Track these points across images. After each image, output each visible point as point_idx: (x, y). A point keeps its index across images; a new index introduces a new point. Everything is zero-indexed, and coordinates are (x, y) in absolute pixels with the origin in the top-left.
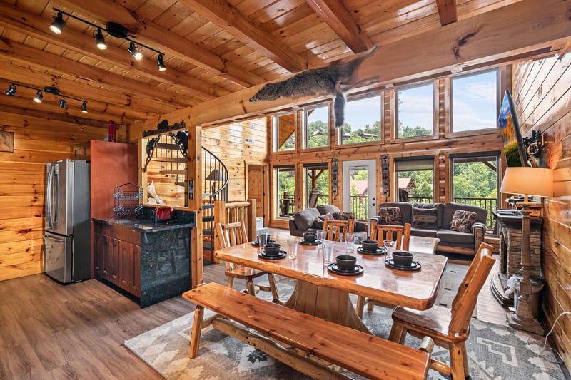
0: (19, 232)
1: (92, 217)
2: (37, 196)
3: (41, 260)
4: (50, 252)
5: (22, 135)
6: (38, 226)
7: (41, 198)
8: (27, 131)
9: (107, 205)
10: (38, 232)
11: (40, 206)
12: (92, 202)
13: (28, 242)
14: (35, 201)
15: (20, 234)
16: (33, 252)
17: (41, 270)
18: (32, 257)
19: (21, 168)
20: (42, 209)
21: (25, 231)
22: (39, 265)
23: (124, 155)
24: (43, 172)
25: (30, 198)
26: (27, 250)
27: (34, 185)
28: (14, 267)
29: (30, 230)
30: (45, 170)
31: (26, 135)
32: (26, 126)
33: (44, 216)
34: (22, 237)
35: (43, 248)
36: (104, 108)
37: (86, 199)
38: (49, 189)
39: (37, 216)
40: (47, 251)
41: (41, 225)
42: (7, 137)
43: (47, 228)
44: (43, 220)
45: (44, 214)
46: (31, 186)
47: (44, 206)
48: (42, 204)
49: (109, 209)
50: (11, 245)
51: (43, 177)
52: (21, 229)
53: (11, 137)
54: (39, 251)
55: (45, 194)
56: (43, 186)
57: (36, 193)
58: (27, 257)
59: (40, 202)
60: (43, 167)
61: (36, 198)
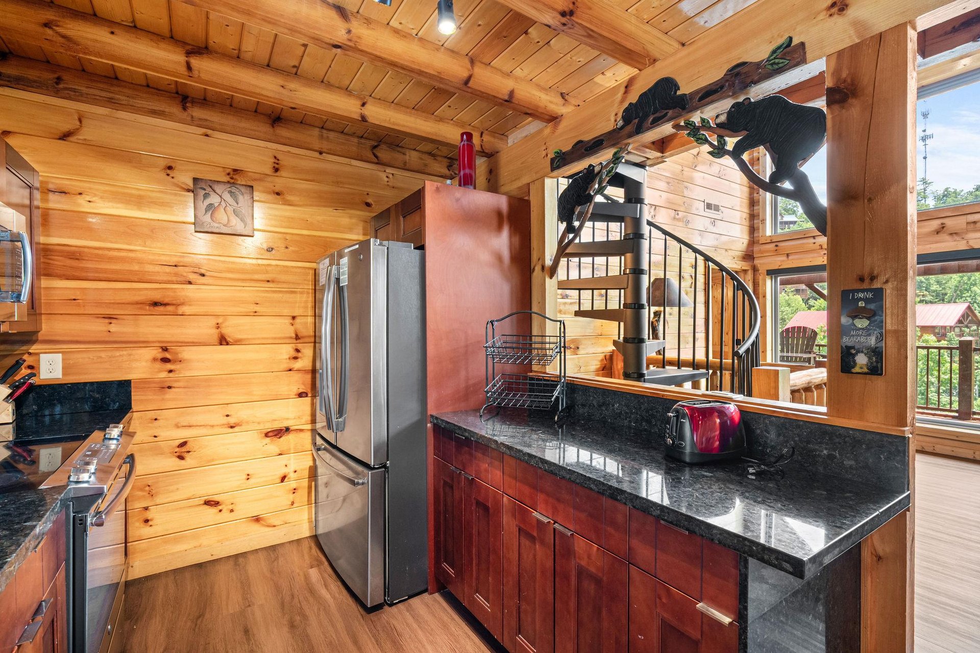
0: (267, 435)
1: (432, 410)
2: (300, 346)
3: (309, 503)
4: (326, 485)
5: (268, 193)
6: (303, 421)
7: (308, 351)
8: (279, 182)
9: (463, 374)
10: (302, 435)
11: (305, 371)
12: (430, 368)
13: (283, 459)
14: (296, 358)
15: (268, 440)
16: (293, 485)
17: (310, 529)
18: (291, 497)
19: (268, 277)
20: (309, 377)
21: (279, 433)
22: (305, 516)
23: (500, 228)
24: (311, 287)
25: (287, 350)
26: (283, 479)
27: (294, 318)
28: (257, 519)
29: (287, 429)
30: (316, 281)
31: (278, 194)
32: (276, 170)
33: (314, 396)
34: (273, 446)
35: (313, 473)
36: (466, 74)
37: (416, 356)
38: (326, 329)
39: (300, 395)
40: (321, 480)
41: (309, 418)
42: (240, 197)
43: (321, 424)
44: (313, 405)
45: (313, 390)
46: (288, 321)
47: (314, 371)
48: (310, 368)
49: (467, 388)
50: (251, 466)
51: (310, 299)
52: (269, 427)
53: (247, 197)
54: (305, 483)
55: (316, 340)
56: (310, 320)
57: (297, 337)
58: (282, 497)
59: (305, 362)
60: (312, 272)
61: (298, 351)
